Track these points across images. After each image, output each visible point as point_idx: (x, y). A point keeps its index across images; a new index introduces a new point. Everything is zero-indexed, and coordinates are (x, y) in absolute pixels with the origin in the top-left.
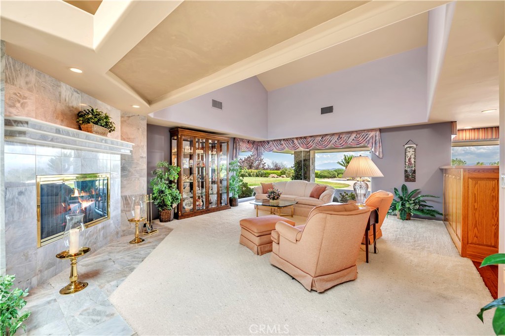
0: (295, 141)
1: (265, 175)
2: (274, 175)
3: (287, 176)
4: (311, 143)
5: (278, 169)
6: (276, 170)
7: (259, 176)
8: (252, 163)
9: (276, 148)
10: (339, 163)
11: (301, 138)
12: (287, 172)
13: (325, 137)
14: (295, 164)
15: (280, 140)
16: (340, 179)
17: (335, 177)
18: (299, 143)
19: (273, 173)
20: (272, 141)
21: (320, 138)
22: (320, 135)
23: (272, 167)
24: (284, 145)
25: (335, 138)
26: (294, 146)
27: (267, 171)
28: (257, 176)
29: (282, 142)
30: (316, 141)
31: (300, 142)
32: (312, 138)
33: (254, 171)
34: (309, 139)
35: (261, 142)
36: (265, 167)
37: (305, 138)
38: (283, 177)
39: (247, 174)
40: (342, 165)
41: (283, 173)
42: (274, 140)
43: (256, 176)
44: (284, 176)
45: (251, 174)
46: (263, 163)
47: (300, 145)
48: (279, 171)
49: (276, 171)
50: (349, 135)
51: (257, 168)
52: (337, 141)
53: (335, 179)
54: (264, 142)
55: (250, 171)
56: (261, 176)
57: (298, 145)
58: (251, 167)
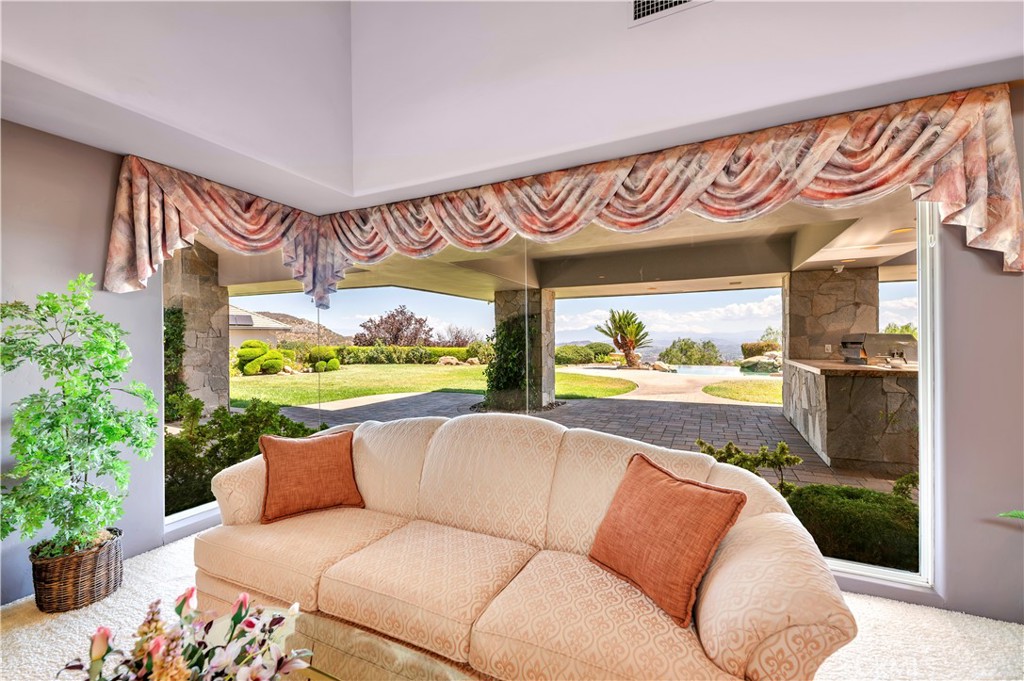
0: (491, 200)
1: (428, 360)
2: (449, 359)
3: (480, 361)
4: (568, 203)
5: (461, 343)
6: (458, 345)
7: (413, 362)
8: (399, 330)
9: (398, 243)
10: (598, 328)
11: (518, 182)
12: (481, 350)
13: (648, 165)
14: (498, 328)
15: (417, 203)
16: (601, 365)
17: (589, 361)
18: (509, 211)
19: (449, 354)
20: (379, 208)
21: (622, 173)
22: (622, 160)
23: (447, 339)
24: (436, 224)
25: (712, 166)
26: (482, 228)
27: (433, 348)
28: (409, 361)
29: (427, 211)
30: (596, 191)
31: (512, 201)
32: (579, 179)
33: (403, 349)
34: (561, 185)
35: (332, 216)
36: (431, 339)
37: (540, 178)
38: (472, 363)
39: (382, 357)
40: (606, 333)
41: (473, 353)
42: (389, 205)
43: (406, 362)
44: (475, 360)
45: (394, 356)
46: (427, 329)
47: (514, 219)
48: (463, 350)
49: (455, 349)
50: (801, 141)
51: (410, 342)
52: (724, 180)
53: (590, 365)
54: (344, 214)
55: (391, 348)
56: (420, 362)
57: (504, 218)
58: (396, 340)
